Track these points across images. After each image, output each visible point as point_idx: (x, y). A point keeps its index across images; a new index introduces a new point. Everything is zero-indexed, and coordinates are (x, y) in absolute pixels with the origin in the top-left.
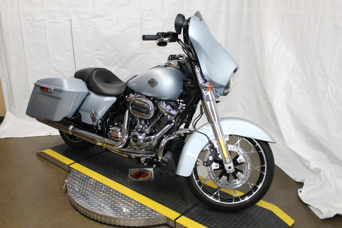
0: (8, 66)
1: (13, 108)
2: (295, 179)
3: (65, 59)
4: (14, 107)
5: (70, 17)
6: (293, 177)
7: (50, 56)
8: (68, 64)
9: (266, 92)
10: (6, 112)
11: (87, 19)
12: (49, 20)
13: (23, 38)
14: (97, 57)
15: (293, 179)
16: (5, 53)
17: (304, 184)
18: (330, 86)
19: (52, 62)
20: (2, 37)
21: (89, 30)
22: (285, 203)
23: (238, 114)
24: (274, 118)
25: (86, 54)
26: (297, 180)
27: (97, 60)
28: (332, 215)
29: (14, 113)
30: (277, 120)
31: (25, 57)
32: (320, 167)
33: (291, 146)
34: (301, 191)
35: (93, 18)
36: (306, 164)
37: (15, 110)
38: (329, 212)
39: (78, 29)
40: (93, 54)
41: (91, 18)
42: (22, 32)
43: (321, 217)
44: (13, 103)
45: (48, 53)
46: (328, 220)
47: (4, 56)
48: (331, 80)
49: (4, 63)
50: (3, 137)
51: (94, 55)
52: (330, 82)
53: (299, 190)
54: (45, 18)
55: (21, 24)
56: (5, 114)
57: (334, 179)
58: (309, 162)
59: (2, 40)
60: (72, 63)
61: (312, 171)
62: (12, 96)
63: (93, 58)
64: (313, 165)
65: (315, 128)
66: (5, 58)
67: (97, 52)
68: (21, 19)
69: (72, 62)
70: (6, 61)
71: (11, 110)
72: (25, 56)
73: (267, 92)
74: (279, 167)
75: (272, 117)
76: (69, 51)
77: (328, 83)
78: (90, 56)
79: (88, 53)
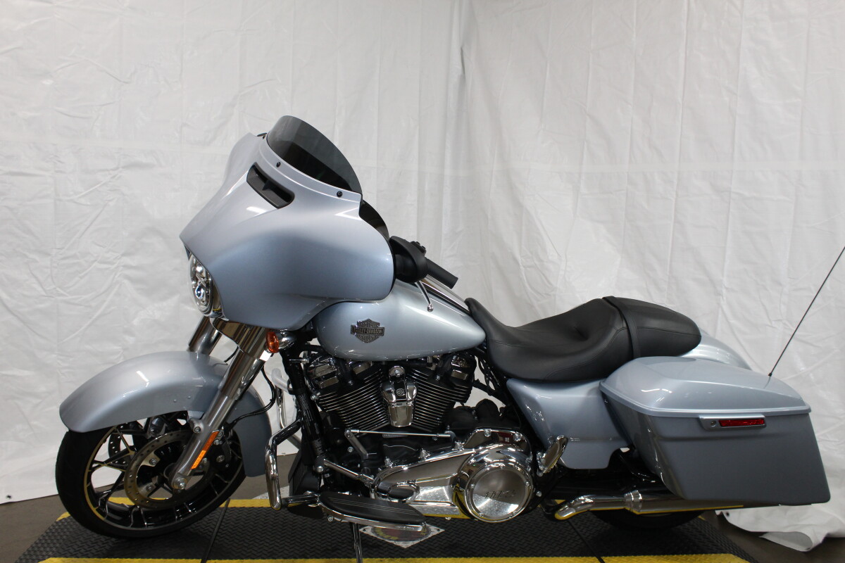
3: (36, 278)
5: (59, 161)
8: (44, 293)
11: (108, 170)
14: (128, 272)
18: (725, 298)
21: (110, 201)
25: (95, 264)
27: (126, 282)
35: (121, 169)
39: (79, 196)
40: (116, 265)
41: (117, 168)
43: (802, 549)
48: (727, 288)
51: (118, 267)
52: (724, 291)
60: (55, 288)
63: (116, 274)
67: (128, 260)
69: (54, 286)
76: (49, 255)
77: (719, 294)
78: (107, 269)
79: (101, 262)
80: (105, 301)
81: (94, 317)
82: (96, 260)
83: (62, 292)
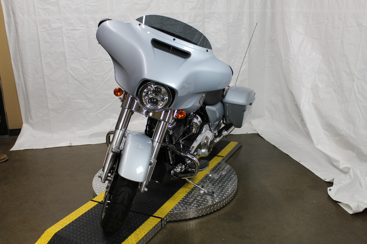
0: (25, 76)
1: (29, 119)
2: (325, 179)
3: (83, 67)
4: (31, 118)
5: (88, 24)
6: (323, 178)
7: (68, 65)
9: (292, 94)
10: (23, 124)
12: (67, 28)
13: (40, 47)
15: (323, 179)
16: (21, 63)
17: (334, 182)
18: (356, 83)
19: (70, 71)
20: (18, 46)
22: (315, 201)
23: (265, 120)
24: (302, 120)
25: (104, 61)
26: (327, 180)
28: (361, 210)
29: (31, 125)
30: (305, 122)
31: (42, 67)
32: (349, 166)
33: (319, 147)
34: (330, 190)
36: (335, 164)
37: (32, 122)
38: (358, 206)
42: (39, 40)
43: (351, 212)
44: (30, 114)
45: (66, 61)
46: (357, 215)
47: (20, 66)
48: (357, 78)
49: (21, 73)
50: (22, 149)
52: (356, 79)
53: (328, 188)
54: (61, 26)
55: (38, 32)
56: (22, 126)
57: (364, 177)
58: (338, 161)
59: (19, 50)
61: (342, 171)
62: (29, 107)
64: (343, 165)
65: (343, 127)
66: (22, 68)
68: (37, 28)
69: (90, 70)
70: (22, 71)
71: (27, 122)
72: (42, 65)
73: (294, 94)
74: (308, 169)
75: (300, 120)
76: (87, 59)
77: (353, 80)
78: (109, 63)
79: (106, 60)
80: (109, 75)
81: (105, 81)
82: (104, 60)
83: (93, 72)
